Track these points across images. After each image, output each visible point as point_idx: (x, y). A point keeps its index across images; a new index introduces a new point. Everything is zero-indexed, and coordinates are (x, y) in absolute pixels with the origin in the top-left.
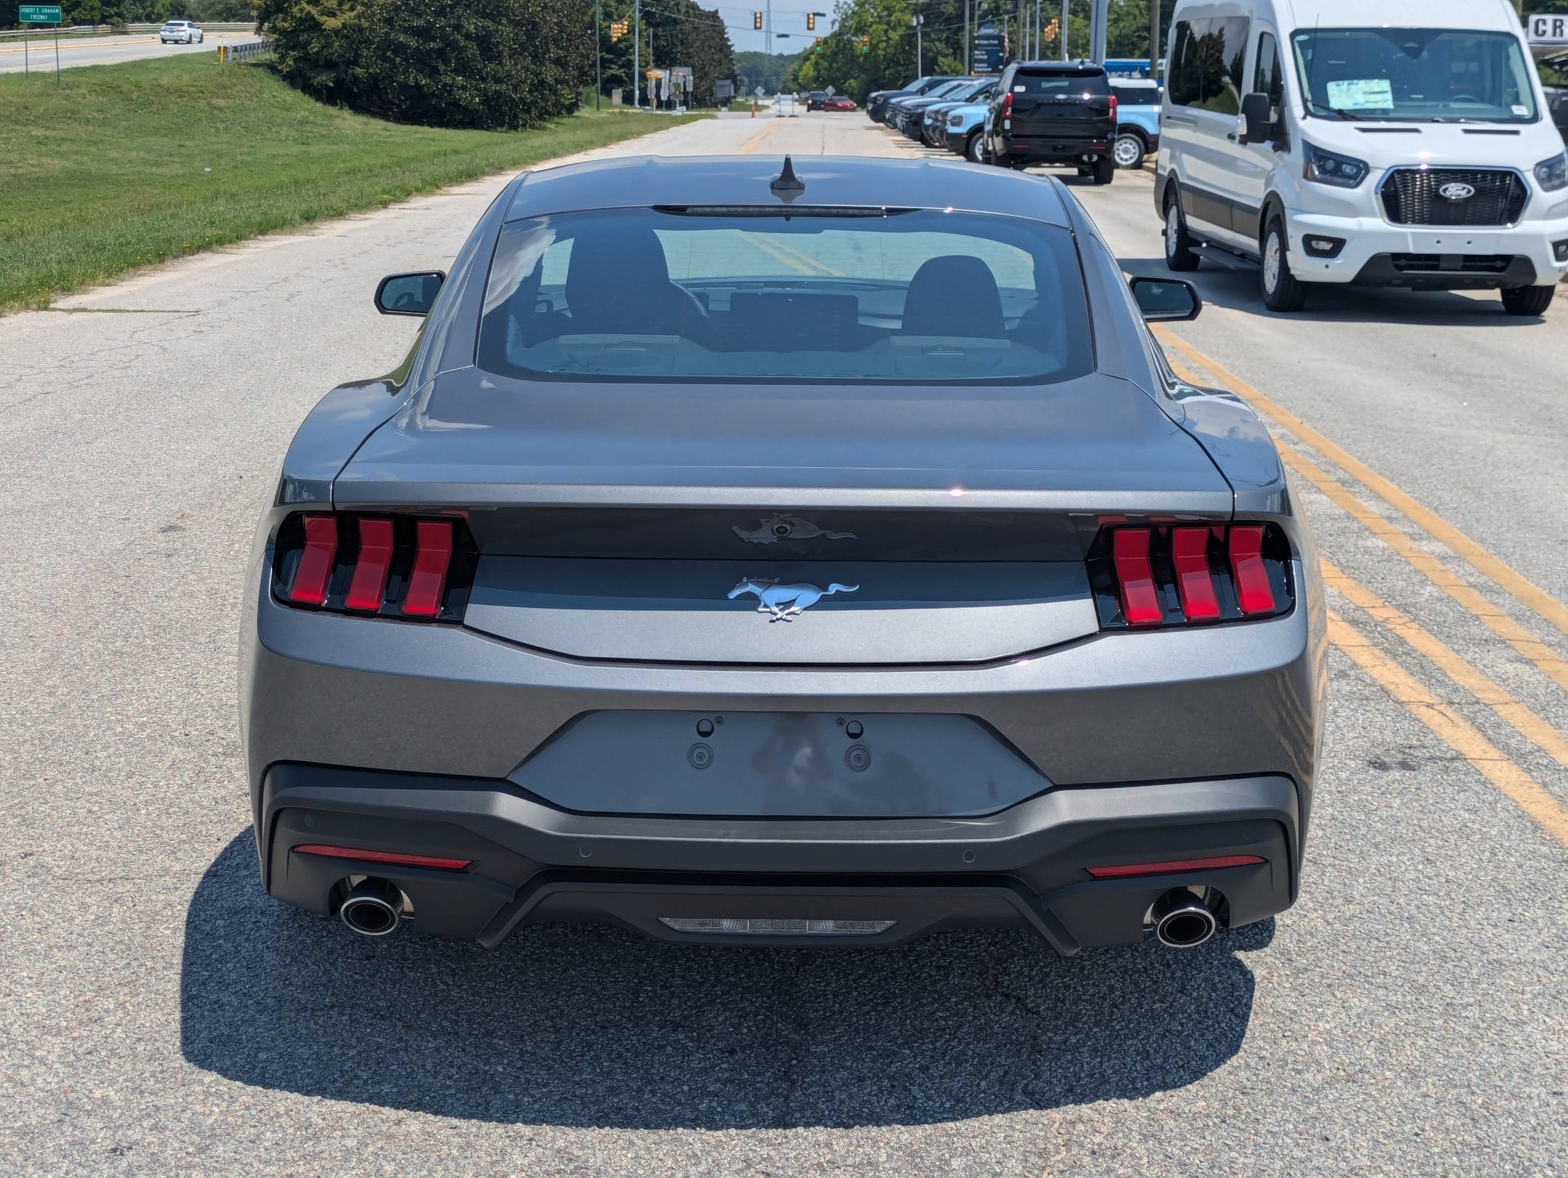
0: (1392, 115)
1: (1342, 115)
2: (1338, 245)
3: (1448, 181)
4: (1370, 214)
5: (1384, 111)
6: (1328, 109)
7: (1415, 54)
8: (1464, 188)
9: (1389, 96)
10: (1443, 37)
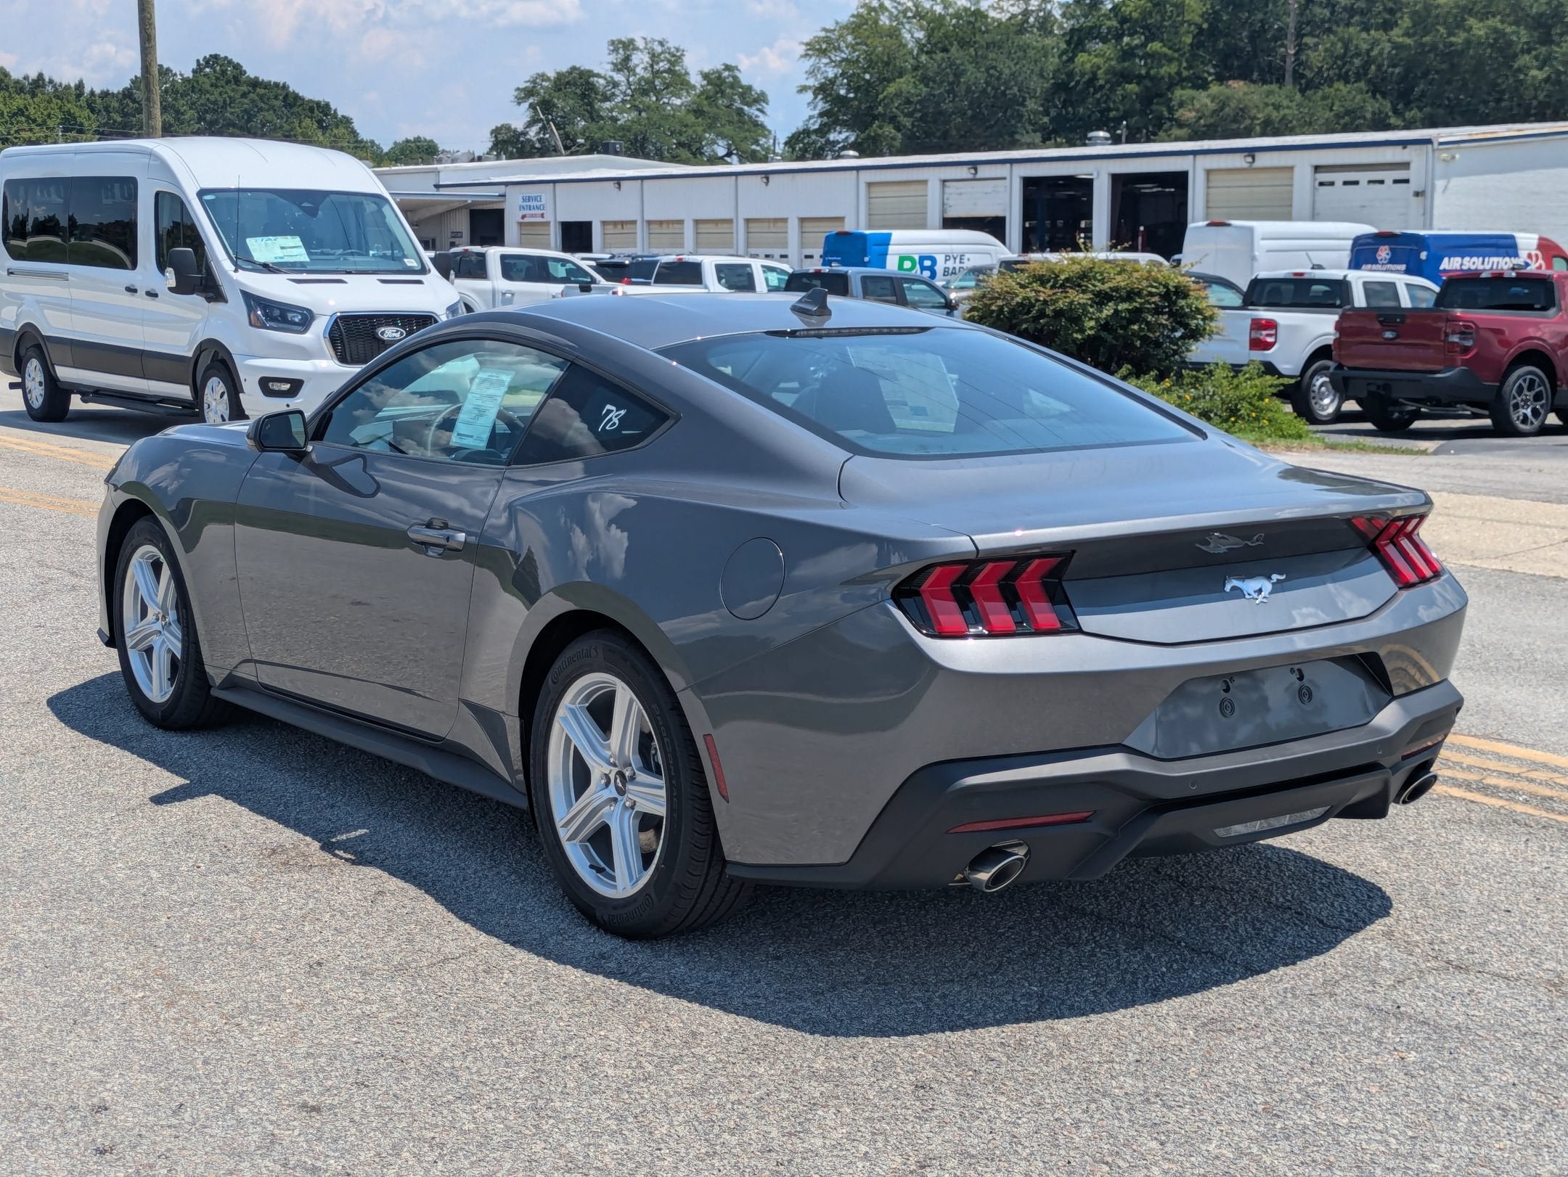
0: (309, 268)
1: (267, 268)
2: (296, 386)
3: (381, 325)
4: (321, 356)
5: (302, 264)
6: (254, 263)
7: (312, 212)
8: (397, 331)
9: (303, 251)
10: (332, 196)
